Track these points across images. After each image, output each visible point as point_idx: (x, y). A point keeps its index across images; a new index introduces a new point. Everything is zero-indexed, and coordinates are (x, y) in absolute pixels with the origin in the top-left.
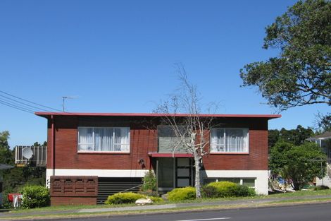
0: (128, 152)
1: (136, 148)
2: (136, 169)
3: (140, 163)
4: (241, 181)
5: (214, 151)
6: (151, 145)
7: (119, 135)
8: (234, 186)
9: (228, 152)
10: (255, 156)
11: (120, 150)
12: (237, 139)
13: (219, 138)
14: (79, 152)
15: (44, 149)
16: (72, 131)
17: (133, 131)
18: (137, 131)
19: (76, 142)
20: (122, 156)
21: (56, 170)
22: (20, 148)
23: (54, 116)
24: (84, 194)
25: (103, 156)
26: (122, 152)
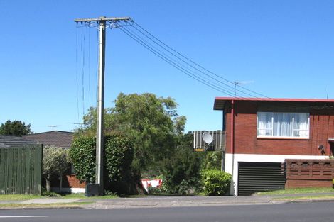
0: (308, 137)
1: (315, 134)
3: (319, 148)
11: (298, 135)
14: (258, 137)
15: (223, 134)
16: (251, 116)
17: (312, 116)
18: (316, 117)
19: (255, 127)
20: (301, 142)
21: (235, 155)
22: (199, 133)
23: (234, 101)
24: (319, 177)
25: (283, 141)
26: (301, 137)
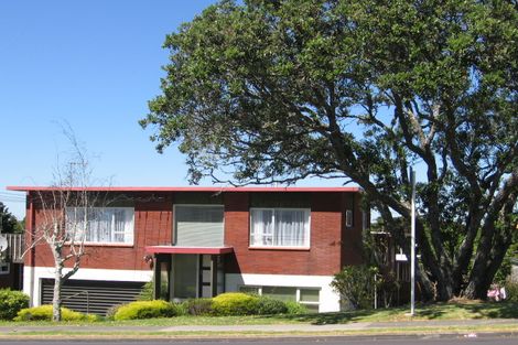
2: (142, 269)
4: (298, 292)
5: (257, 244)
6: (163, 234)
7: (121, 218)
8: (247, 302)
9: (280, 246)
10: (320, 253)
12: (295, 225)
13: (266, 224)
